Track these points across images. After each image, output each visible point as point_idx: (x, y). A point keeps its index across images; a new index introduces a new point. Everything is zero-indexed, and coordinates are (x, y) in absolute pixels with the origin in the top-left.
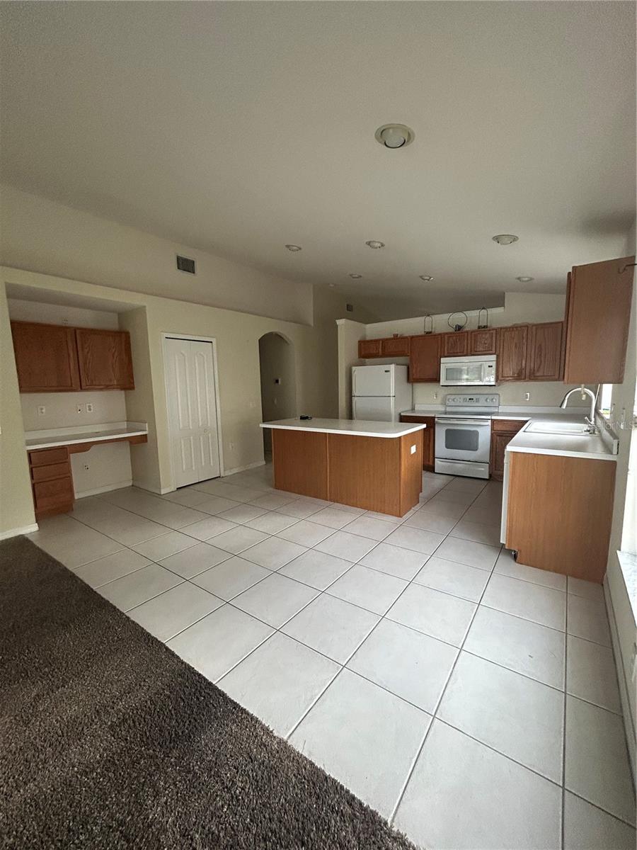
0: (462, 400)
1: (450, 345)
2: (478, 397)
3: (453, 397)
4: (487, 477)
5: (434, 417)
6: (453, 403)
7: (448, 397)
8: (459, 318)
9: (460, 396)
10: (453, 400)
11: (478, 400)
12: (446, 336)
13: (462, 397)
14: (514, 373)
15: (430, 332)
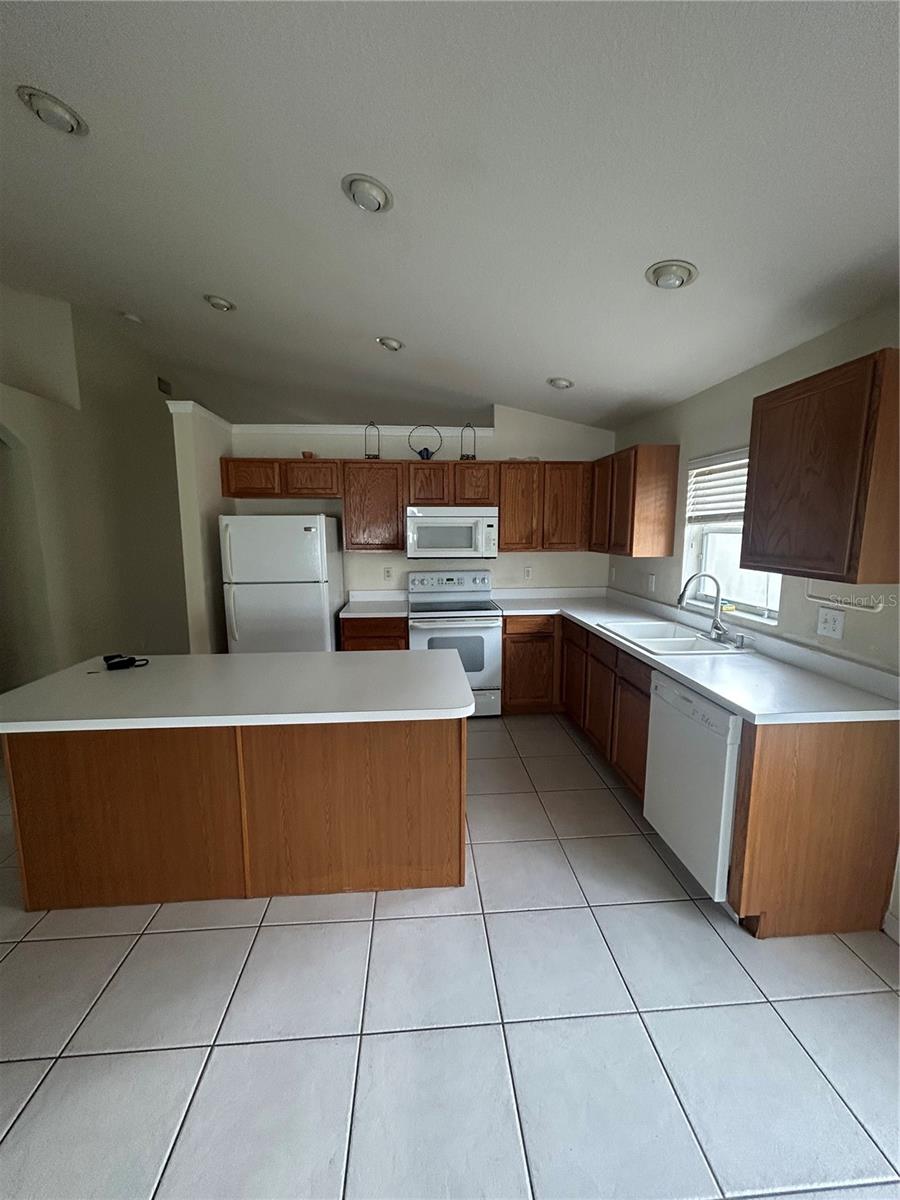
0: (435, 581)
1: (419, 484)
2: (460, 575)
3: (419, 576)
4: (499, 713)
5: (406, 619)
6: (420, 588)
7: (412, 577)
8: (426, 436)
9: (433, 575)
10: (422, 582)
11: (460, 582)
12: (412, 467)
13: (436, 576)
14: (521, 539)
15: (377, 457)
